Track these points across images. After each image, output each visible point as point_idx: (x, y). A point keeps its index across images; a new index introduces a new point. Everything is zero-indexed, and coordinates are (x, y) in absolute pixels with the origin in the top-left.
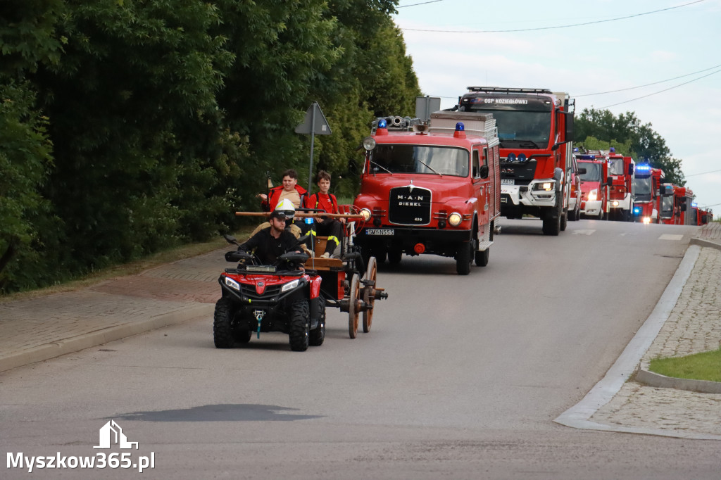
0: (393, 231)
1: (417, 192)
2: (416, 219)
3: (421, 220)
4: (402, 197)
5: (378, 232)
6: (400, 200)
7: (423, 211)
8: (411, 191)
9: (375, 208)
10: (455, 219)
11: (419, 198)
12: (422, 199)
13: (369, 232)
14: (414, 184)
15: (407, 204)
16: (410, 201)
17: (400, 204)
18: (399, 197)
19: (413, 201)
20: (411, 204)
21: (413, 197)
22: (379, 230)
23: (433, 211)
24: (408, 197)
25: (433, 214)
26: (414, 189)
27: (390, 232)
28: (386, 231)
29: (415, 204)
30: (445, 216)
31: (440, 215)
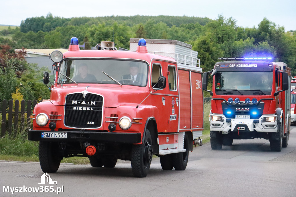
0: (66, 134)
1: (90, 97)
2: (88, 123)
3: (93, 123)
4: (76, 102)
5: (53, 135)
6: (75, 105)
7: (96, 116)
8: (84, 97)
9: (52, 113)
10: (125, 123)
11: (92, 103)
12: (94, 103)
13: (44, 135)
14: (87, 90)
15: (80, 108)
16: (84, 106)
17: (75, 108)
18: (73, 102)
19: (86, 106)
20: (85, 109)
21: (86, 102)
22: (54, 133)
23: (105, 116)
24: (81, 102)
25: (105, 118)
26: (88, 95)
27: (63, 135)
28: (60, 134)
29: (88, 109)
30: (116, 120)
31: (112, 119)
